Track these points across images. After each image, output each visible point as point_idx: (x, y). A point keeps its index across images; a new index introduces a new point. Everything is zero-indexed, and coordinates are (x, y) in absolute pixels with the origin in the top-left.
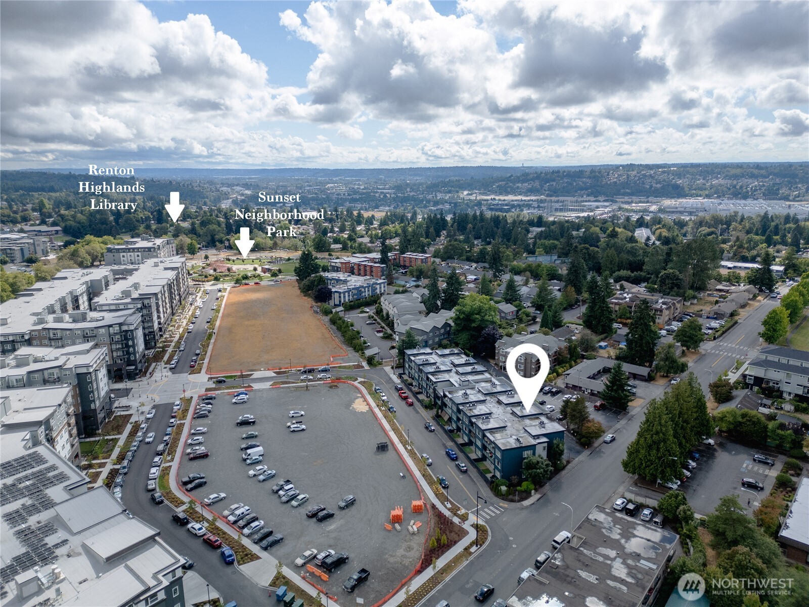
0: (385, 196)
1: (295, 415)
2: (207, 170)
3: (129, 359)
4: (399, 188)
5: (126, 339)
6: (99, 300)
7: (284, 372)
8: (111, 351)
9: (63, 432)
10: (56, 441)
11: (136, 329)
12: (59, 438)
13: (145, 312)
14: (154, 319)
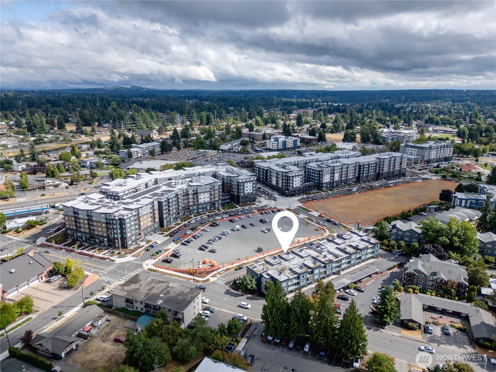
3: (287, 188)
7: (322, 217)
8: (282, 182)
9: (206, 193)
10: (199, 194)
11: (293, 177)
12: (202, 194)
13: (321, 173)
14: (324, 178)
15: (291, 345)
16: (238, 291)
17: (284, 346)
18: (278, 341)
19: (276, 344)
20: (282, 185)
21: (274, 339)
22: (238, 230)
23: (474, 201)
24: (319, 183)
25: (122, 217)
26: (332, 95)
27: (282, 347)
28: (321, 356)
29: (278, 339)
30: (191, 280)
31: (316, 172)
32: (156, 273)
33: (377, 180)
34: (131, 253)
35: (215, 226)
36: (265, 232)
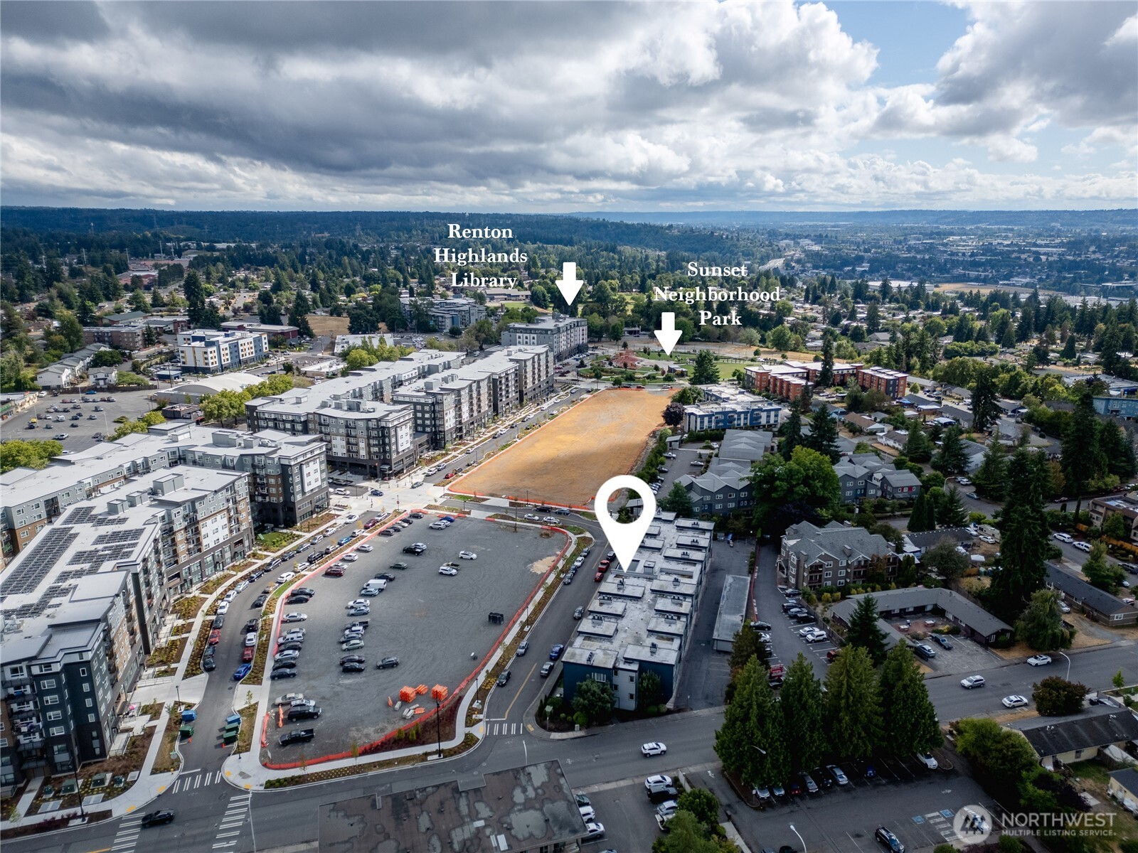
0: (1037, 259)
1: (464, 556)
2: (781, 213)
3: (385, 458)
4: (1075, 245)
5: (384, 436)
6: (402, 390)
7: (520, 505)
8: (369, 445)
9: (219, 517)
10: (201, 524)
11: (396, 427)
12: (209, 522)
13: (437, 408)
14: (446, 418)
15: (813, 787)
16: (572, 729)
17: (801, 797)
18: (783, 792)
19: (783, 801)
20: (369, 453)
21: (772, 793)
22: (381, 590)
23: (721, 417)
24: (435, 433)
25: (76, 658)
26: (187, 223)
27: (797, 800)
28: (870, 778)
29: (779, 789)
30: (429, 758)
31: (427, 408)
32: (304, 786)
33: (522, 406)
34: (138, 767)
35: (307, 600)
36: (451, 575)
